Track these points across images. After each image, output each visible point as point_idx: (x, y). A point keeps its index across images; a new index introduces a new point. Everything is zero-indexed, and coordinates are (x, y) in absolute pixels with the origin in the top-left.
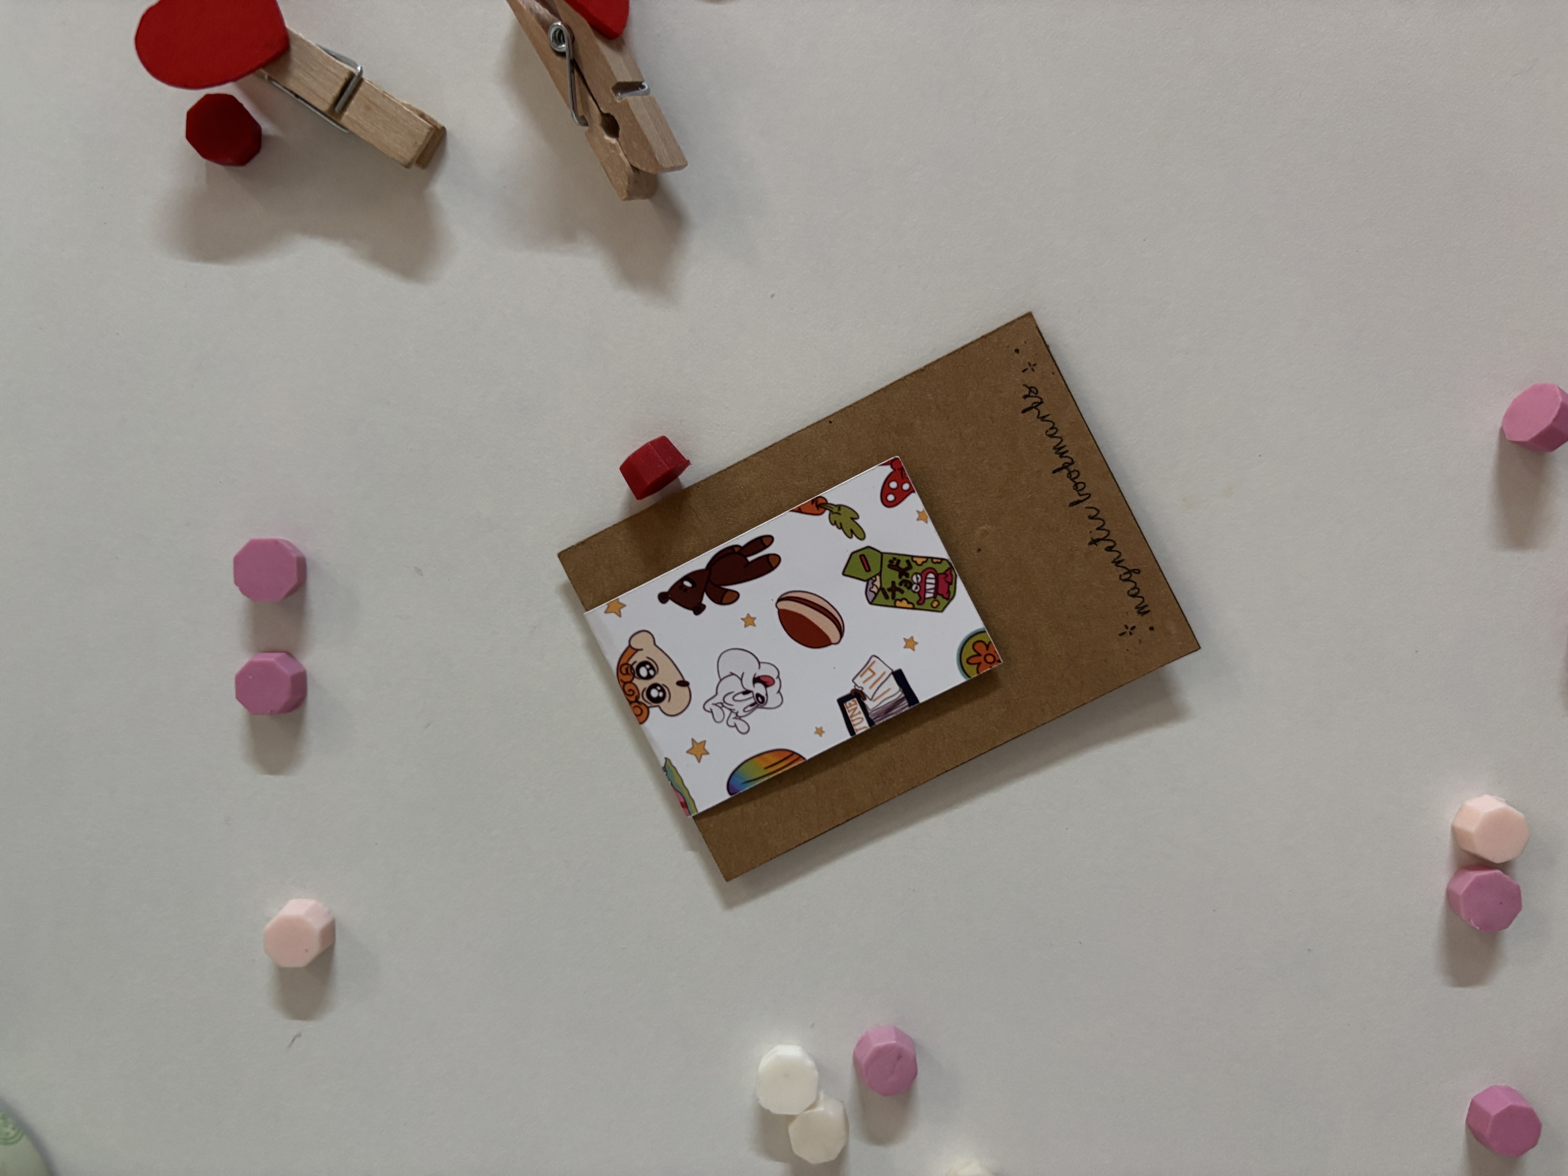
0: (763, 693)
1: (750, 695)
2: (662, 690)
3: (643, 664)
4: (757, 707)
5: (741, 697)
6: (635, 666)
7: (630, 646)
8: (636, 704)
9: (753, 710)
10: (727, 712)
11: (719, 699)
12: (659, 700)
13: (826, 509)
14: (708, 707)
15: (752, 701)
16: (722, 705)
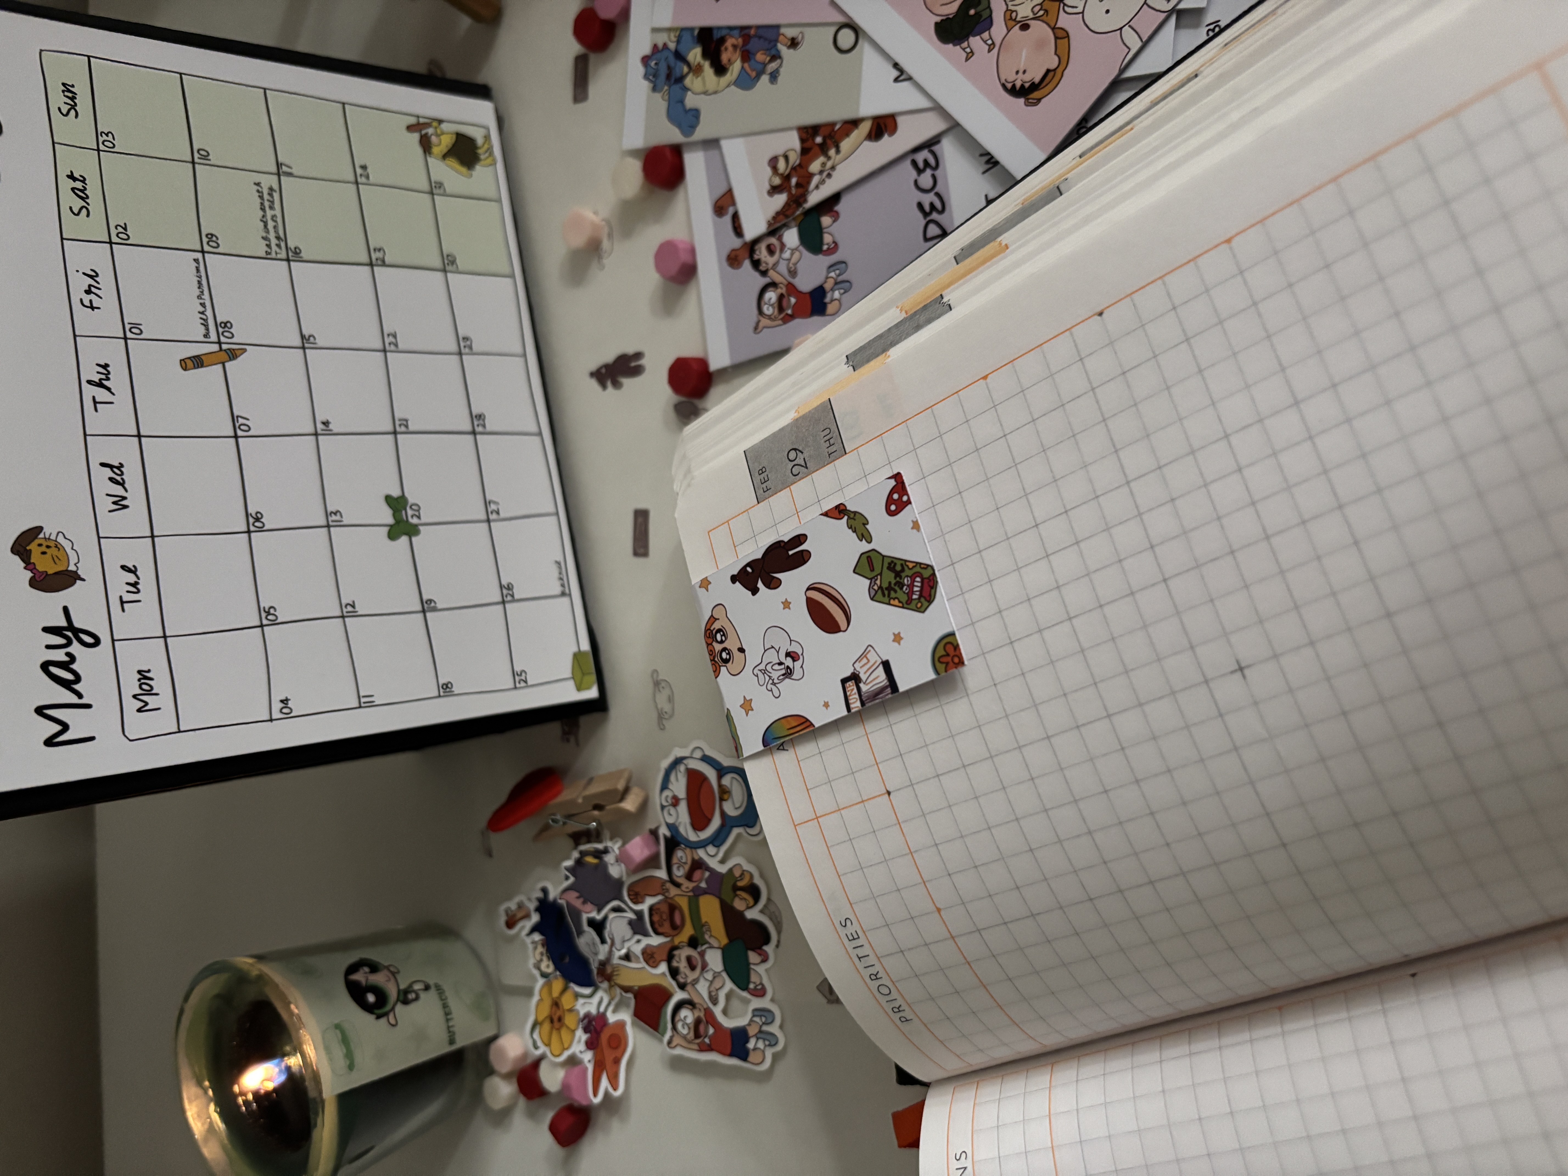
0: (792, 667)
4: (786, 677)
8: (713, 662)
9: (783, 679)
10: (767, 678)
13: (845, 515)
14: (756, 671)
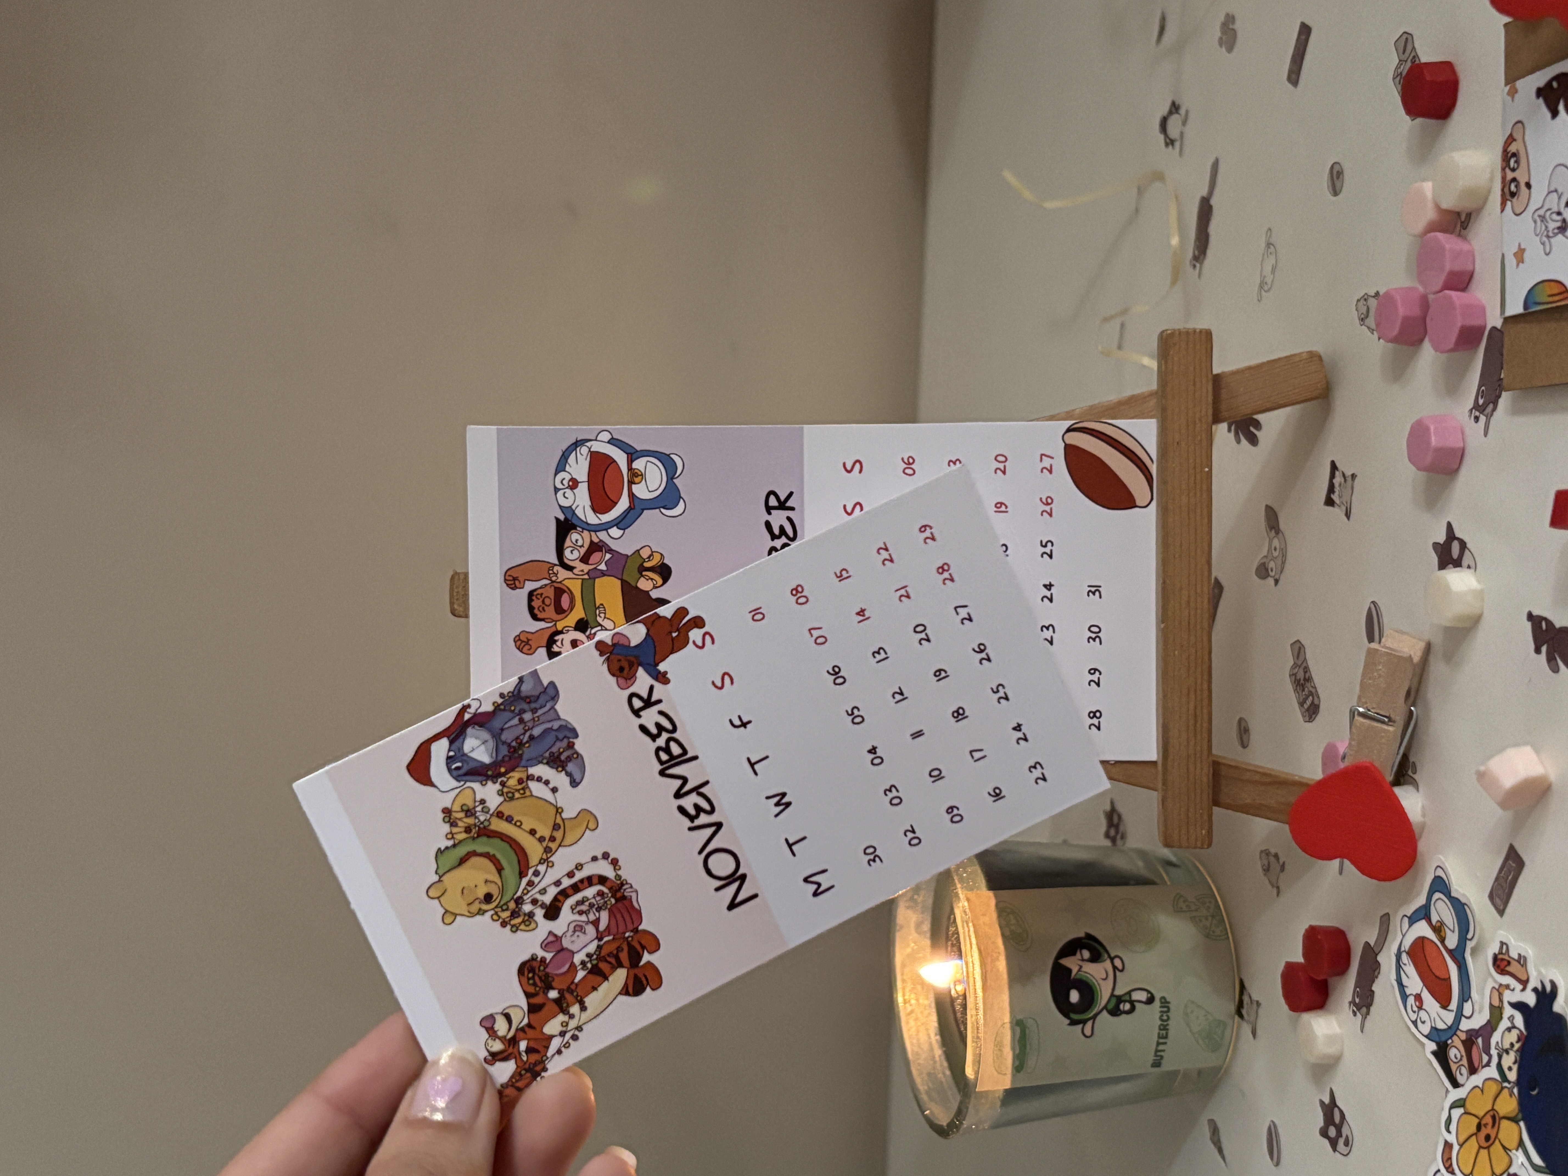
1: (1559, 218)
2: (1516, 186)
3: (1514, 155)
5: (1555, 217)
6: (1509, 155)
7: (1511, 135)
10: (1544, 228)
11: (1541, 212)
12: (1513, 195)
14: (1535, 217)
15: (1559, 224)
16: (1543, 218)
